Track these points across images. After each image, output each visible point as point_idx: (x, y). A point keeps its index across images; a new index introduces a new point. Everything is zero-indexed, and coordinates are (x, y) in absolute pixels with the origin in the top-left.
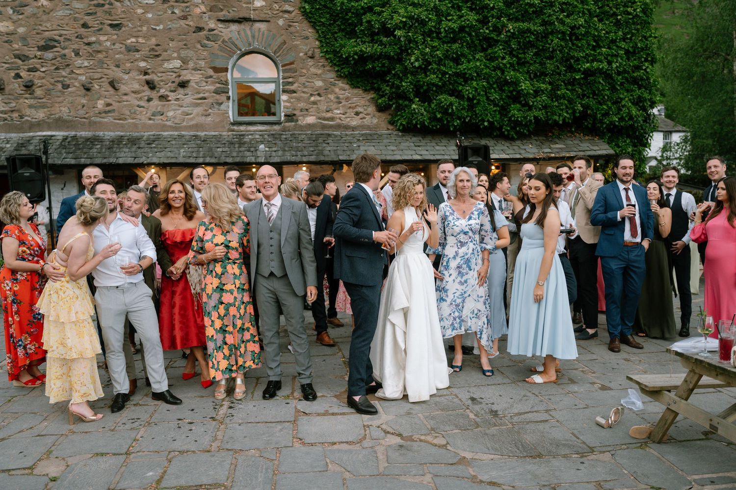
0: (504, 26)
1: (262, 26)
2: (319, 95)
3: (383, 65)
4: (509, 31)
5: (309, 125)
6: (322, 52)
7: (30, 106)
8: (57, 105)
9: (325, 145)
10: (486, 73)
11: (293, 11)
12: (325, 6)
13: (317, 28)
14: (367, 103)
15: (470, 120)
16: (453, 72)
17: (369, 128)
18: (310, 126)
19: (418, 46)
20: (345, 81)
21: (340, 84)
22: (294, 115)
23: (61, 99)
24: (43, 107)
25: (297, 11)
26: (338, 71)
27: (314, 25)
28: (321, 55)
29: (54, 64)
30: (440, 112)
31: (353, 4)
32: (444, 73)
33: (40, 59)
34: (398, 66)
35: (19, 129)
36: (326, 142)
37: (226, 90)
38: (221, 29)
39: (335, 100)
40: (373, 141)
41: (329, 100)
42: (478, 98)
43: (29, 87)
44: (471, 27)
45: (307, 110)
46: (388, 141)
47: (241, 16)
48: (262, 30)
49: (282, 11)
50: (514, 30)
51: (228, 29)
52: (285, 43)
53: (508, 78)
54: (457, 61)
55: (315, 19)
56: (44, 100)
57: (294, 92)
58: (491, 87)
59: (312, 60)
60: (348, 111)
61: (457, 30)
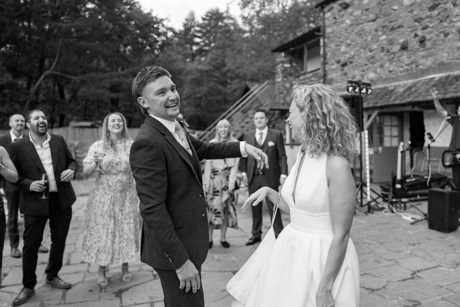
7: (423, 57)
8: (440, 52)
23: (442, 47)
24: (431, 55)
29: (438, 19)
33: (430, 17)
35: (415, 76)
43: (422, 42)
56: (432, 50)
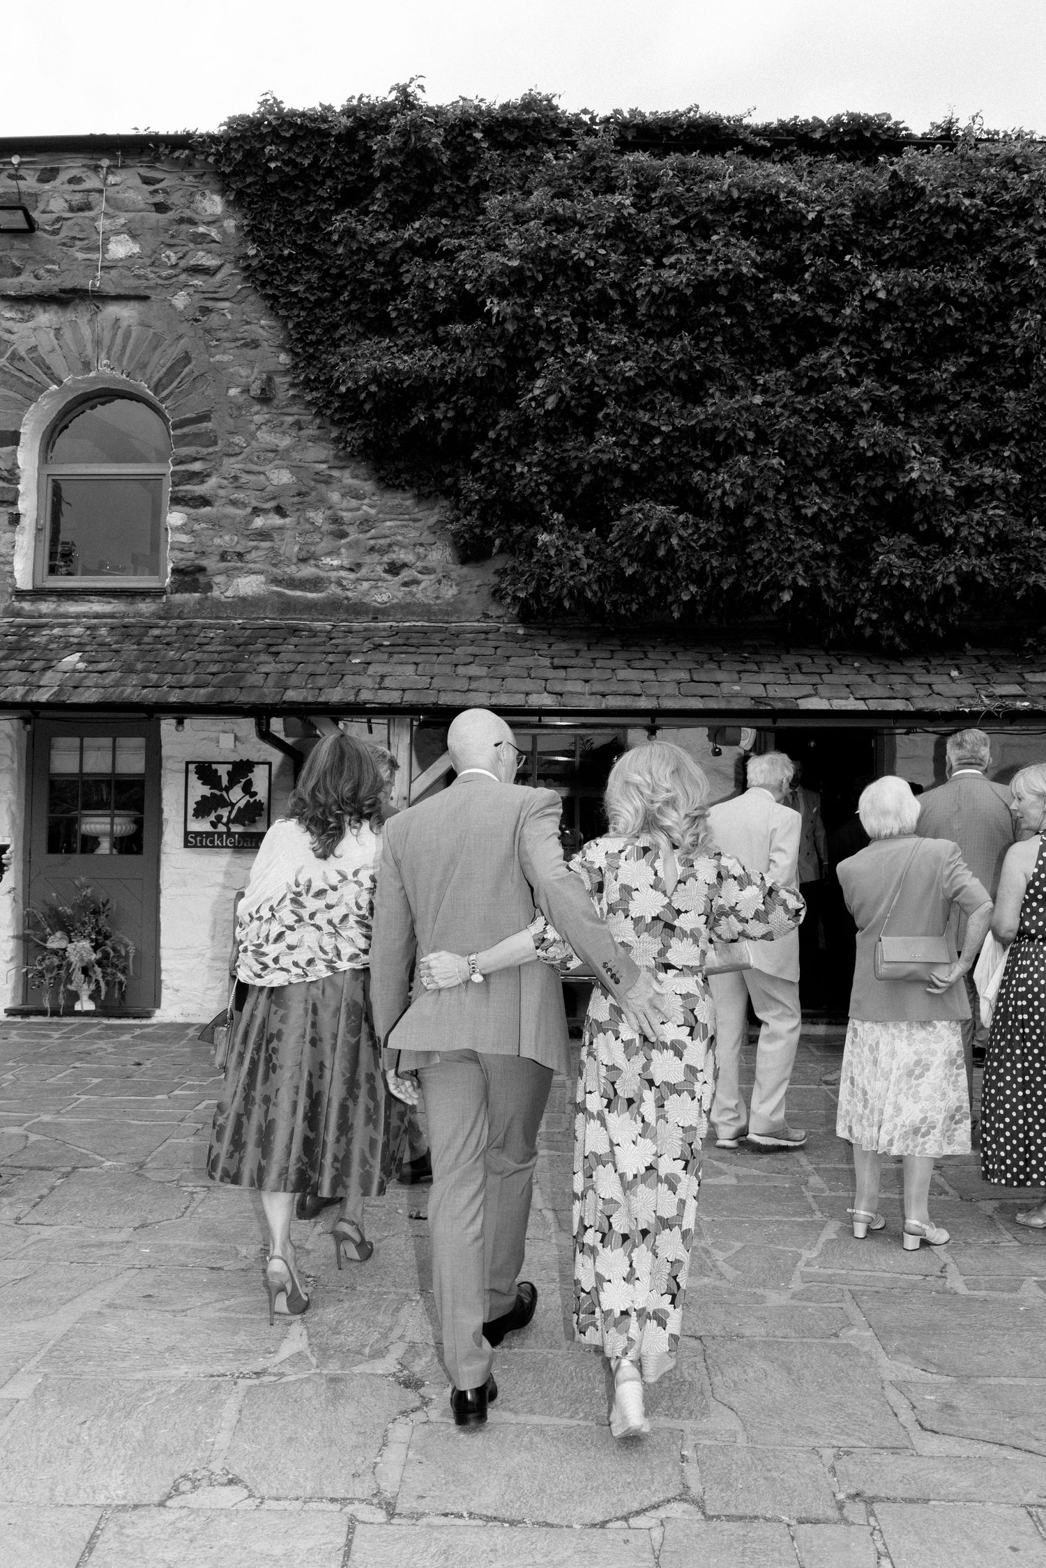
0: (857, 281)
1: (126, 313)
2: (280, 511)
3: (460, 411)
4: (872, 296)
5: (243, 599)
6: (293, 385)
9: (263, 657)
10: (788, 432)
11: (220, 267)
12: (308, 249)
13: (282, 312)
14: (427, 537)
15: (736, 587)
16: (675, 429)
17: (426, 611)
18: (244, 603)
19: (560, 348)
20: (362, 471)
21: (346, 478)
22: (202, 570)
25: (228, 269)
26: (337, 440)
27: (274, 303)
28: (291, 393)
30: (632, 559)
31: (381, 235)
32: (648, 433)
34: (503, 413)
36: (274, 649)
37: (9, 497)
38: (9, 324)
39: (327, 527)
40: (423, 650)
41: (308, 526)
42: (756, 509)
44: (737, 282)
45: (240, 555)
46: (471, 650)
47: (68, 285)
48: (124, 324)
49: (185, 270)
50: (889, 292)
51: (30, 324)
52: (186, 359)
53: (863, 443)
54: (692, 392)
55: (277, 288)
57: (204, 501)
58: (808, 476)
59: (265, 409)
60: (368, 559)
61: (689, 292)
